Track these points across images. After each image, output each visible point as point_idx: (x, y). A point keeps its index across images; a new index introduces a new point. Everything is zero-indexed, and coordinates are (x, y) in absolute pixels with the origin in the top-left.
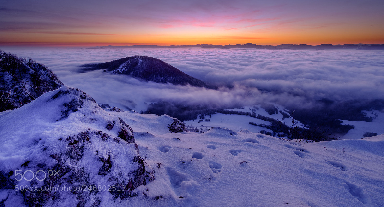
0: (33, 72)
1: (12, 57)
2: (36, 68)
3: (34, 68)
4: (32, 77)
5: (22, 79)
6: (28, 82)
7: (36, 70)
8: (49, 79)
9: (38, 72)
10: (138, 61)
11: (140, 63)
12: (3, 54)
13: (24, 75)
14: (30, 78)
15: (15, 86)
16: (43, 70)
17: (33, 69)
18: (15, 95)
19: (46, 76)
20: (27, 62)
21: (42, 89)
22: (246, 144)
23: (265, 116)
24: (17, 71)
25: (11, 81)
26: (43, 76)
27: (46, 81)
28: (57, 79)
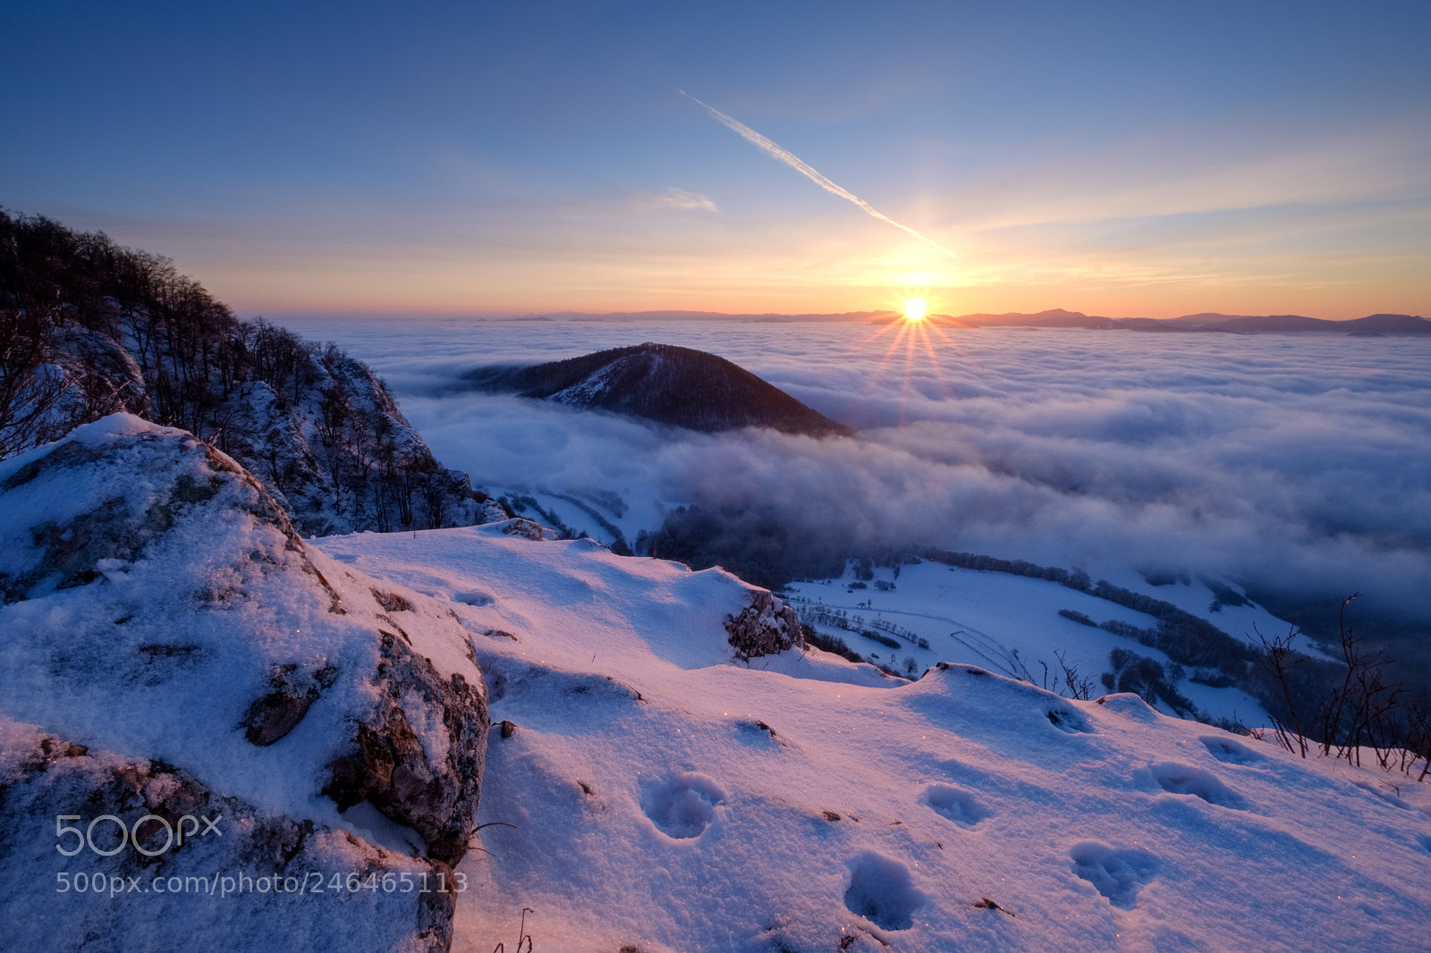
0: (332, 385)
1: (286, 341)
2: (342, 373)
3: (336, 372)
4: (327, 400)
5: (296, 404)
6: (311, 412)
7: (341, 380)
8: (373, 408)
9: (346, 386)
10: (652, 360)
11: (655, 367)
12: (267, 331)
13: (306, 391)
14: (321, 404)
15: (275, 423)
16: (360, 379)
17: (334, 377)
18: (268, 450)
19: (366, 399)
20: (323, 357)
21: (346, 438)
22: (1166, 807)
23: (1132, 591)
24: (291, 379)
25: (268, 408)
26: (357, 398)
27: (361, 412)
28: (396, 410)
